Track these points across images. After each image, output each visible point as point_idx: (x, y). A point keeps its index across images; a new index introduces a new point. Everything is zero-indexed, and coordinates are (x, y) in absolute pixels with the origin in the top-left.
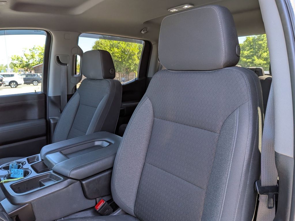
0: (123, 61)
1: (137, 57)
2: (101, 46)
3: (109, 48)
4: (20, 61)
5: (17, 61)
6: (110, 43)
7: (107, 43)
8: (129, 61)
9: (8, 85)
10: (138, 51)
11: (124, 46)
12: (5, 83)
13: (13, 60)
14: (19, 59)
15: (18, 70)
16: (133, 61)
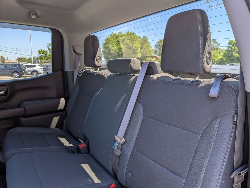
0: (128, 55)
1: (139, 52)
2: (109, 42)
3: (116, 44)
4: (45, 55)
5: (43, 55)
6: (117, 40)
7: (115, 39)
8: (132, 55)
9: (31, 74)
10: (141, 46)
11: (129, 42)
12: (27, 73)
13: (40, 53)
14: (44, 53)
15: (44, 62)
16: (136, 55)
